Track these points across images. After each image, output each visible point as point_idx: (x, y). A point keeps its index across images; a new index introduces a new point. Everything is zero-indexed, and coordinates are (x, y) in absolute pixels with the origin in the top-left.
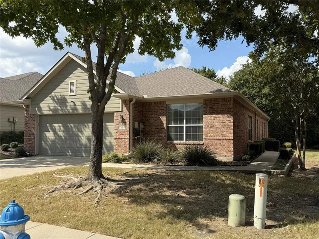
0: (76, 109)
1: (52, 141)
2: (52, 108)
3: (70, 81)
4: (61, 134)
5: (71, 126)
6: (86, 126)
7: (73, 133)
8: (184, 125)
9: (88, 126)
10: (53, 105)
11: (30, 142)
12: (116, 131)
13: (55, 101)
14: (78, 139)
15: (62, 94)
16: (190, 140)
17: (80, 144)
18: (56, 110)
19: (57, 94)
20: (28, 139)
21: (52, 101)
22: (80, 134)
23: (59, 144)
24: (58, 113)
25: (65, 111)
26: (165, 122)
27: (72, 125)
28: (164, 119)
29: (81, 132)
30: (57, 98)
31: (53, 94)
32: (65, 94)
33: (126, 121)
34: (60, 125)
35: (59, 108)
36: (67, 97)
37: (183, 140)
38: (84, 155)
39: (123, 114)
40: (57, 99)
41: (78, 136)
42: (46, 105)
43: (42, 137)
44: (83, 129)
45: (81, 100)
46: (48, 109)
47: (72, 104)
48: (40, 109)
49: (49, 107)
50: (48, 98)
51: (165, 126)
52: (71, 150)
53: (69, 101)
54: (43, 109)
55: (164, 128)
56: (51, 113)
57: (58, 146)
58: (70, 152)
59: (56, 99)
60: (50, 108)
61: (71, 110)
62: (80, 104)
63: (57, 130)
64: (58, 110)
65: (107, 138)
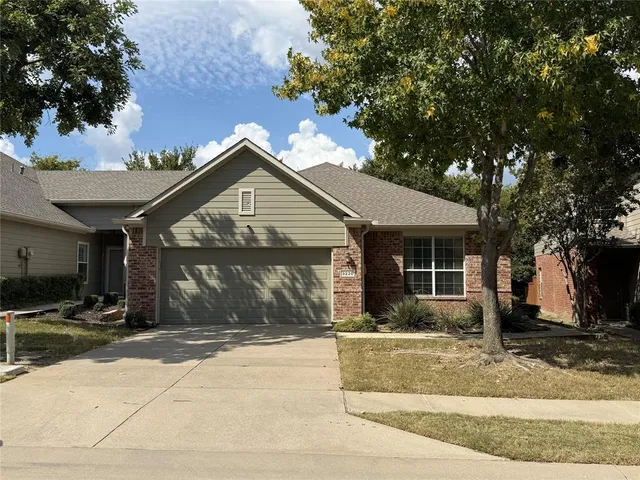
0: (255, 240)
1: (195, 298)
2: (199, 236)
3: (241, 190)
4: (213, 282)
5: (237, 270)
6: (269, 271)
7: (243, 282)
8: (433, 270)
9: (275, 270)
10: (200, 230)
11: (145, 300)
12: (337, 279)
13: (208, 224)
14: (254, 293)
15: (223, 211)
16: (442, 293)
17: (257, 302)
18: (208, 239)
19: (210, 211)
20: (139, 294)
21: (199, 224)
22: (258, 285)
23: (209, 303)
24: (214, 246)
25: (231, 244)
26: (401, 265)
27: (239, 268)
28: (399, 260)
29: (260, 281)
30: (211, 217)
31: (202, 210)
32: (229, 211)
33: (356, 263)
34: (213, 267)
35: (216, 236)
36: (234, 218)
37: (431, 293)
38: (267, 321)
39: (351, 252)
40: (212, 220)
41: (253, 288)
42: (185, 230)
43: (167, 290)
44: (263, 276)
45: (267, 224)
46: (189, 237)
47: (246, 230)
48: (170, 237)
49: (193, 234)
50: (191, 217)
51: (401, 270)
52: (236, 313)
53: (238, 224)
54: (178, 237)
55: (400, 274)
56: (197, 244)
57: (209, 306)
58: (235, 316)
59: (208, 219)
60: (194, 237)
61: (243, 242)
62: (262, 230)
63: (205, 277)
64: (214, 239)
65: (314, 290)
